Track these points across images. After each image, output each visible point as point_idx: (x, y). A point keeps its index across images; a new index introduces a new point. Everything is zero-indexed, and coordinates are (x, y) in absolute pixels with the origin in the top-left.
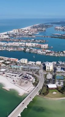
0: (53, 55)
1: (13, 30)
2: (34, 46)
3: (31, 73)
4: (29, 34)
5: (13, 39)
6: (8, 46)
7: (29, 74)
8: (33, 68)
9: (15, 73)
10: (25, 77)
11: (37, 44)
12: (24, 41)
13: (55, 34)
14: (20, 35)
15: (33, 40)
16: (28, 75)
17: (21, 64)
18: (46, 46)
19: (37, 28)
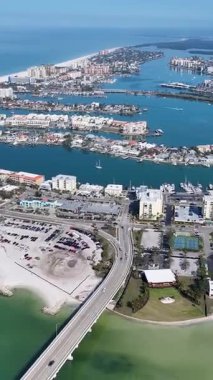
0: (161, 160)
1: (29, 70)
2: (100, 127)
3: (88, 227)
4: (85, 82)
5: (27, 101)
6: (9, 127)
7: (81, 231)
8: (96, 207)
9: (33, 229)
10: (69, 244)
11: (110, 121)
12: (65, 109)
14: (51, 87)
15: (97, 104)
16: (76, 234)
17: (53, 194)
18: (140, 127)
19: (110, 61)
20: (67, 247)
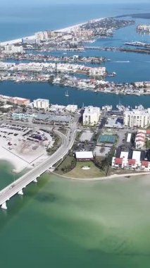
0: (109, 91)
2: (75, 71)
3: (50, 129)
4: (73, 42)
5: (31, 55)
6: (16, 71)
7: (45, 131)
8: (57, 118)
9: (15, 129)
10: (36, 137)
11: (82, 67)
12: (55, 60)
13: (133, 43)
14: (51, 45)
15: (77, 56)
16: (42, 132)
17: (33, 110)
18: (101, 71)
19: (94, 28)
20: (35, 139)
